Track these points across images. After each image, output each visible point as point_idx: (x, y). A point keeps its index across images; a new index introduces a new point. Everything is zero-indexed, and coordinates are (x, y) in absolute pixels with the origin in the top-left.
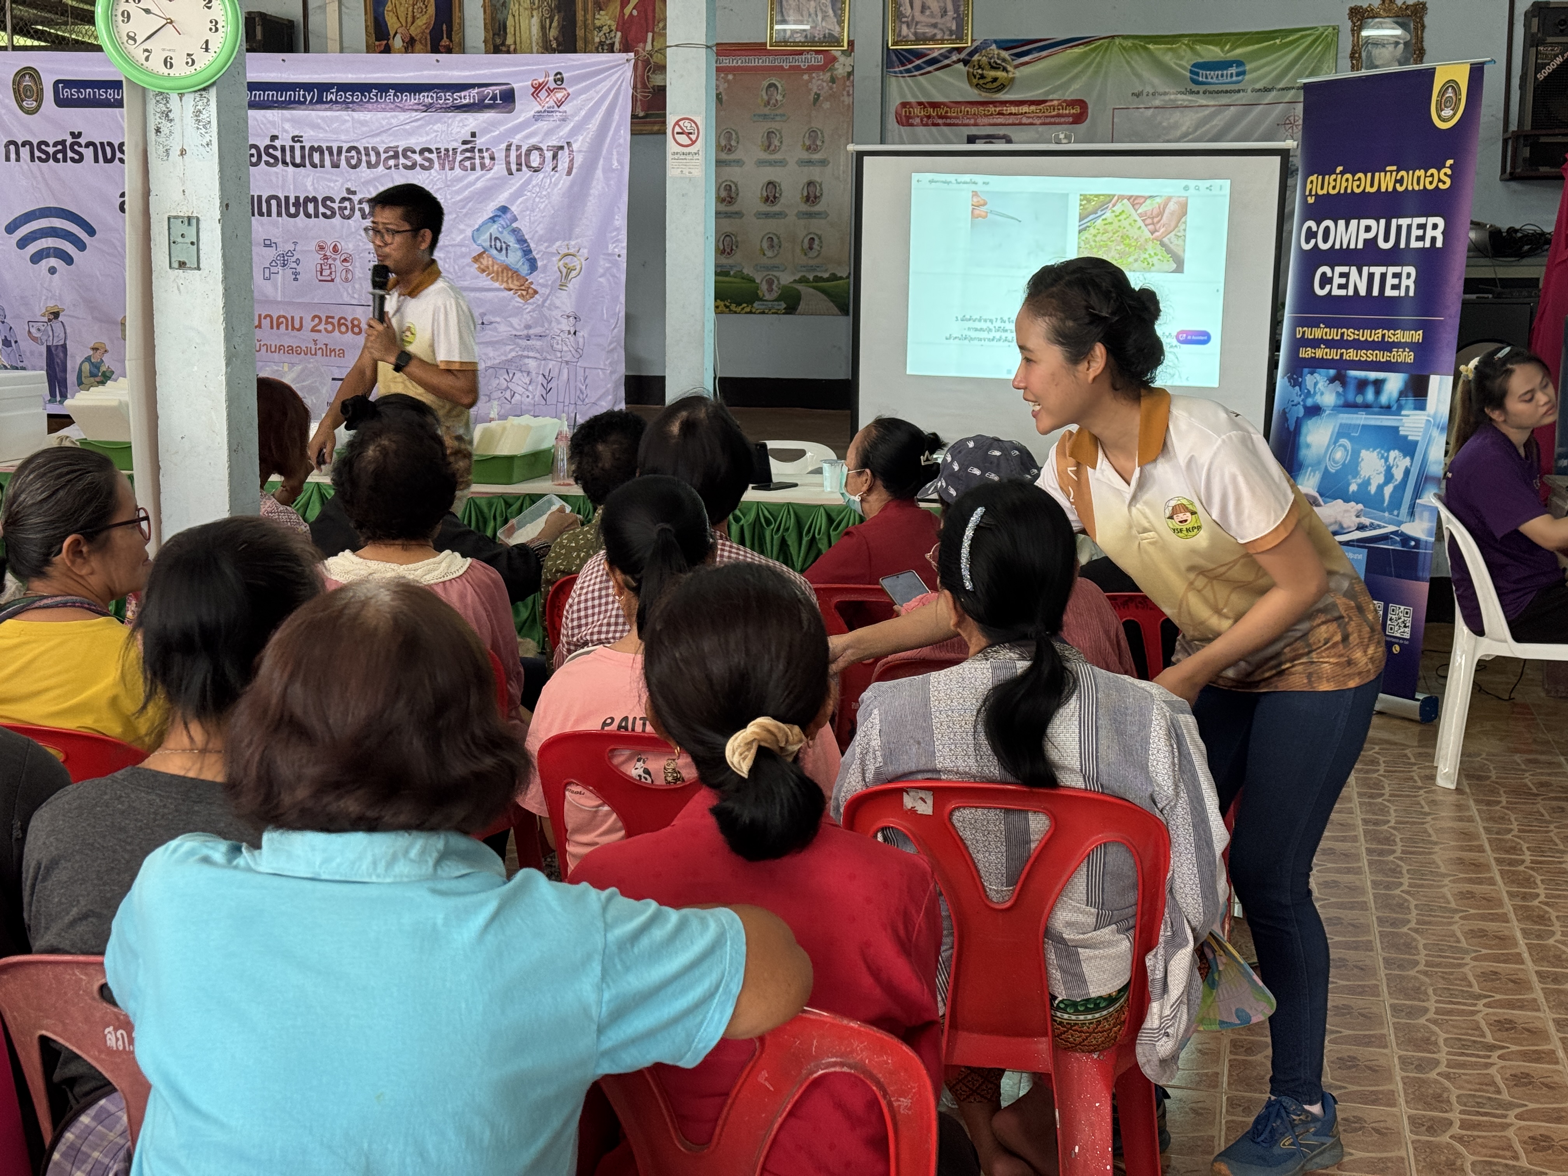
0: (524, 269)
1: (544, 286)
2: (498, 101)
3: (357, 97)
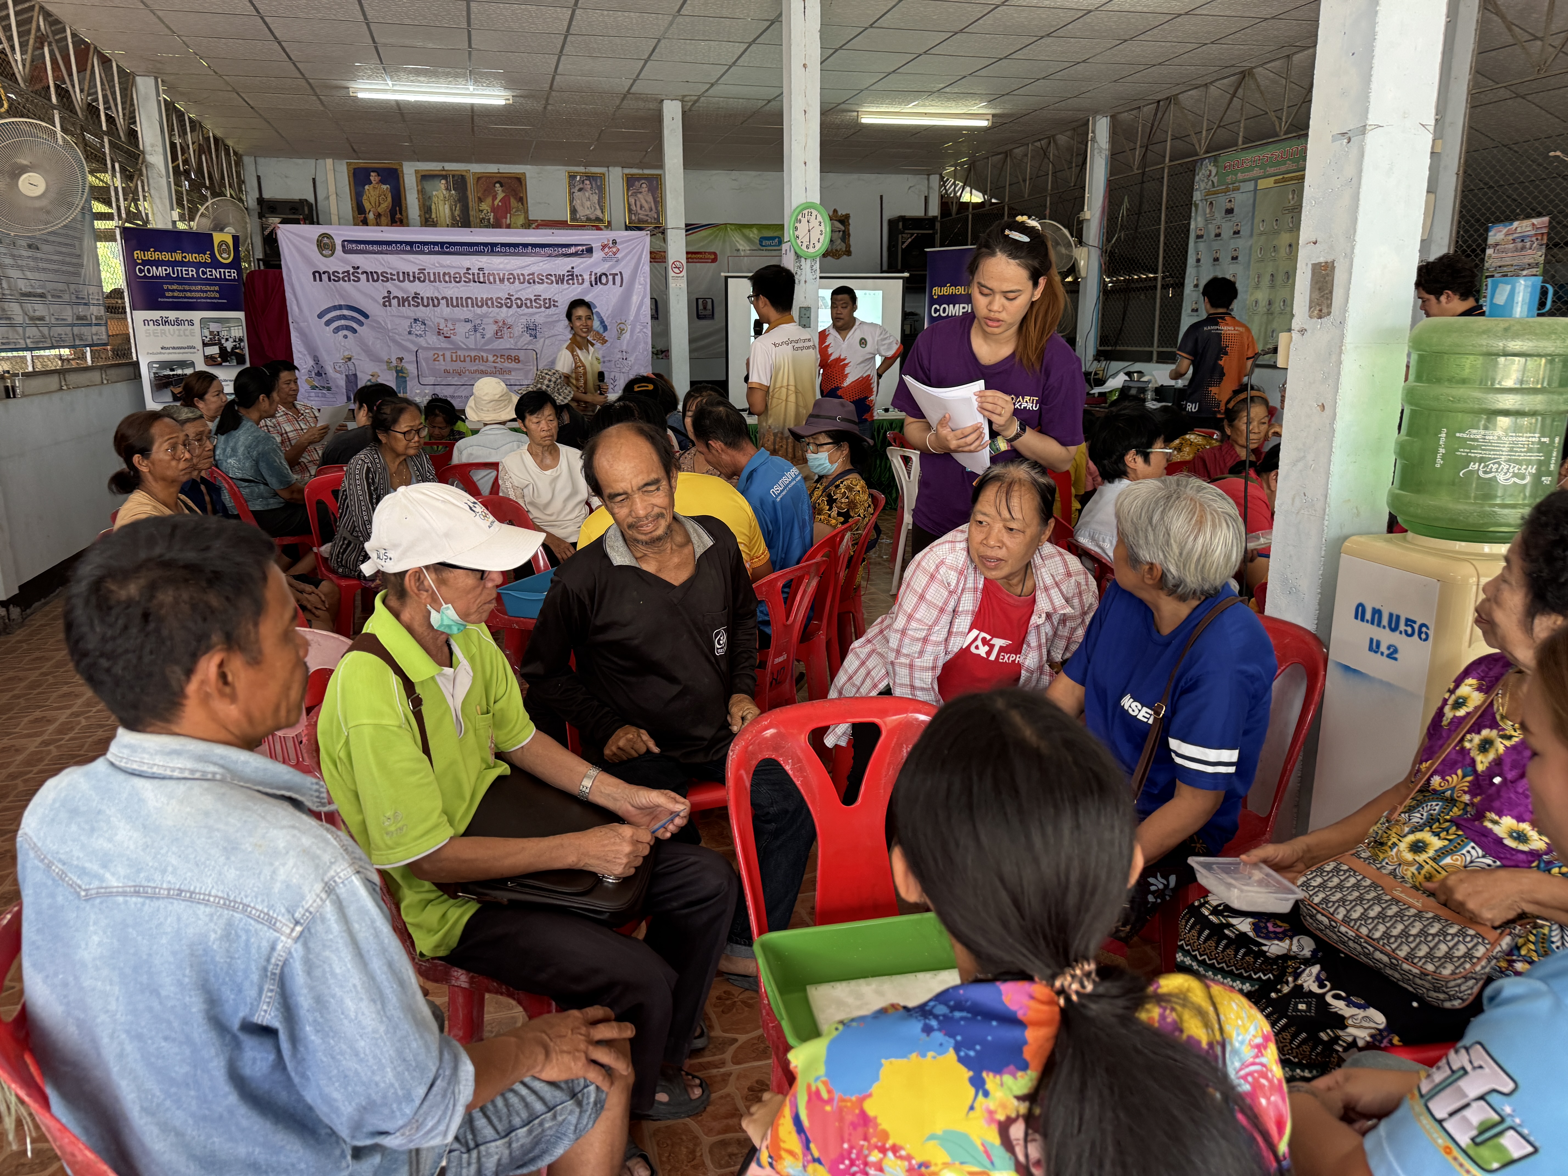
2: (585, 253)
3: (512, 250)
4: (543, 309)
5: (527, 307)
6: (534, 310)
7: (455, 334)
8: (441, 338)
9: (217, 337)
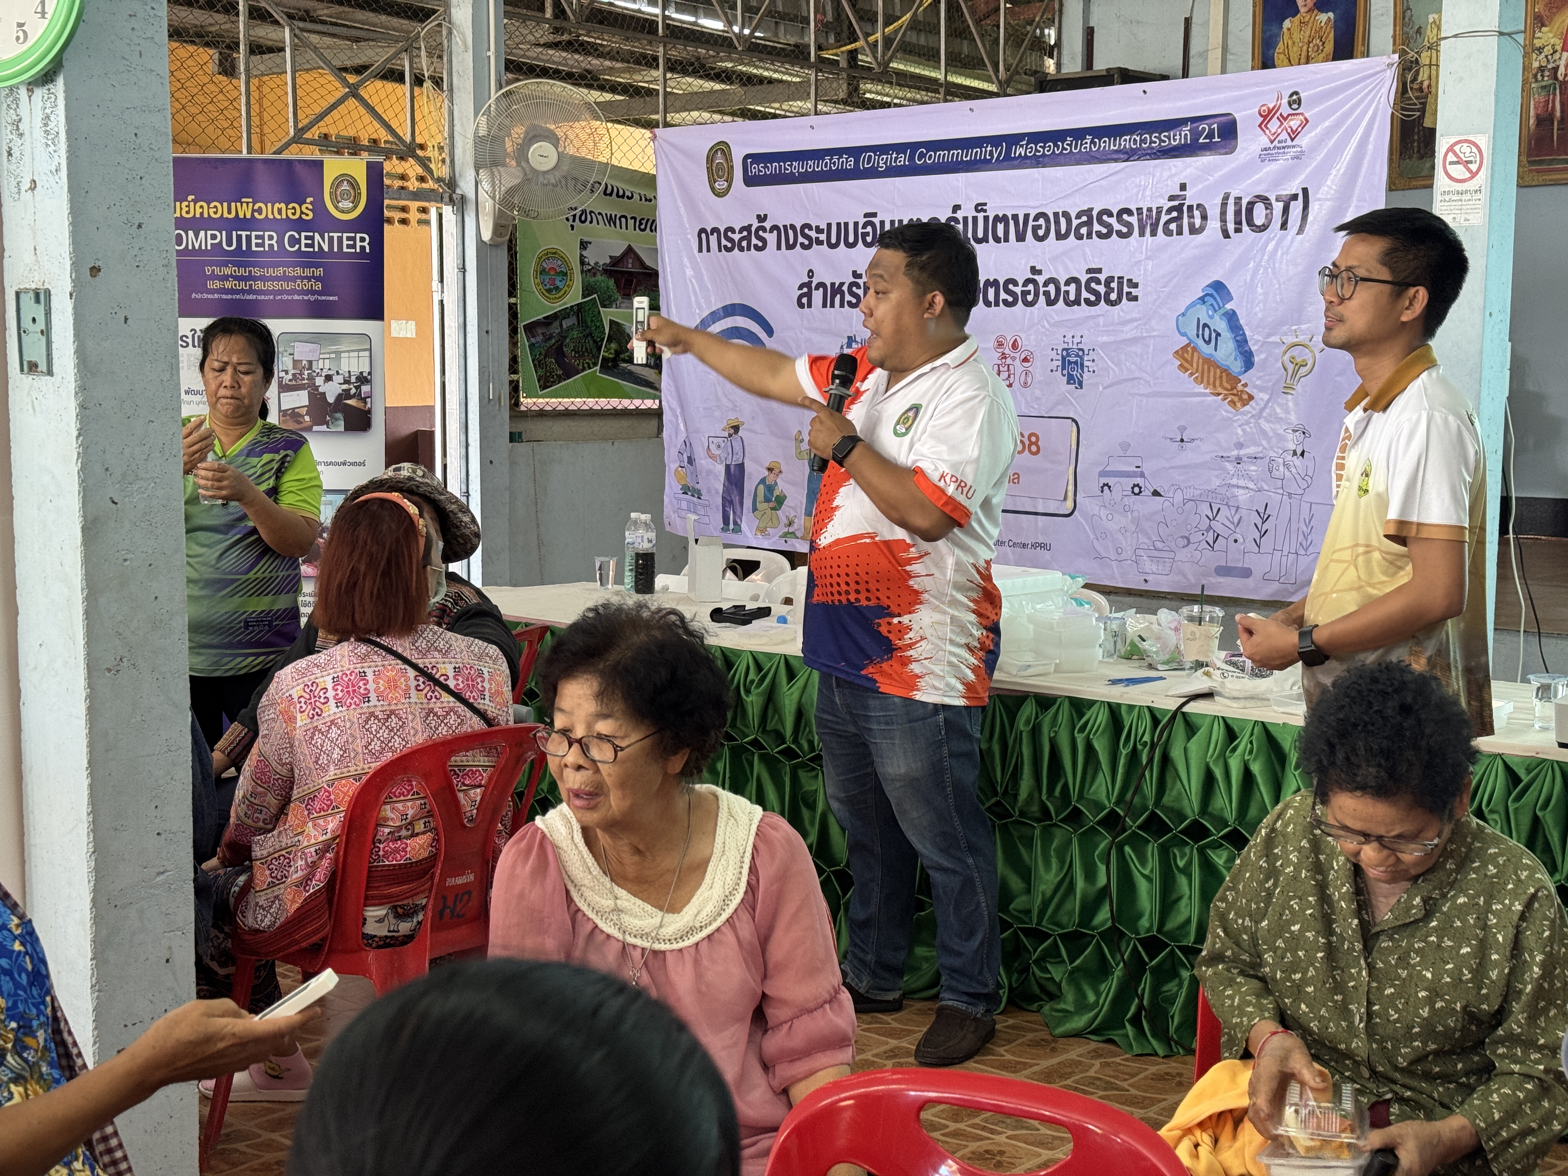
0: (1236, 366)
1: (1261, 389)
2: (1216, 139)
3: (1049, 148)
4: (1103, 306)
5: (1068, 303)
6: (1084, 309)
9: (306, 372)
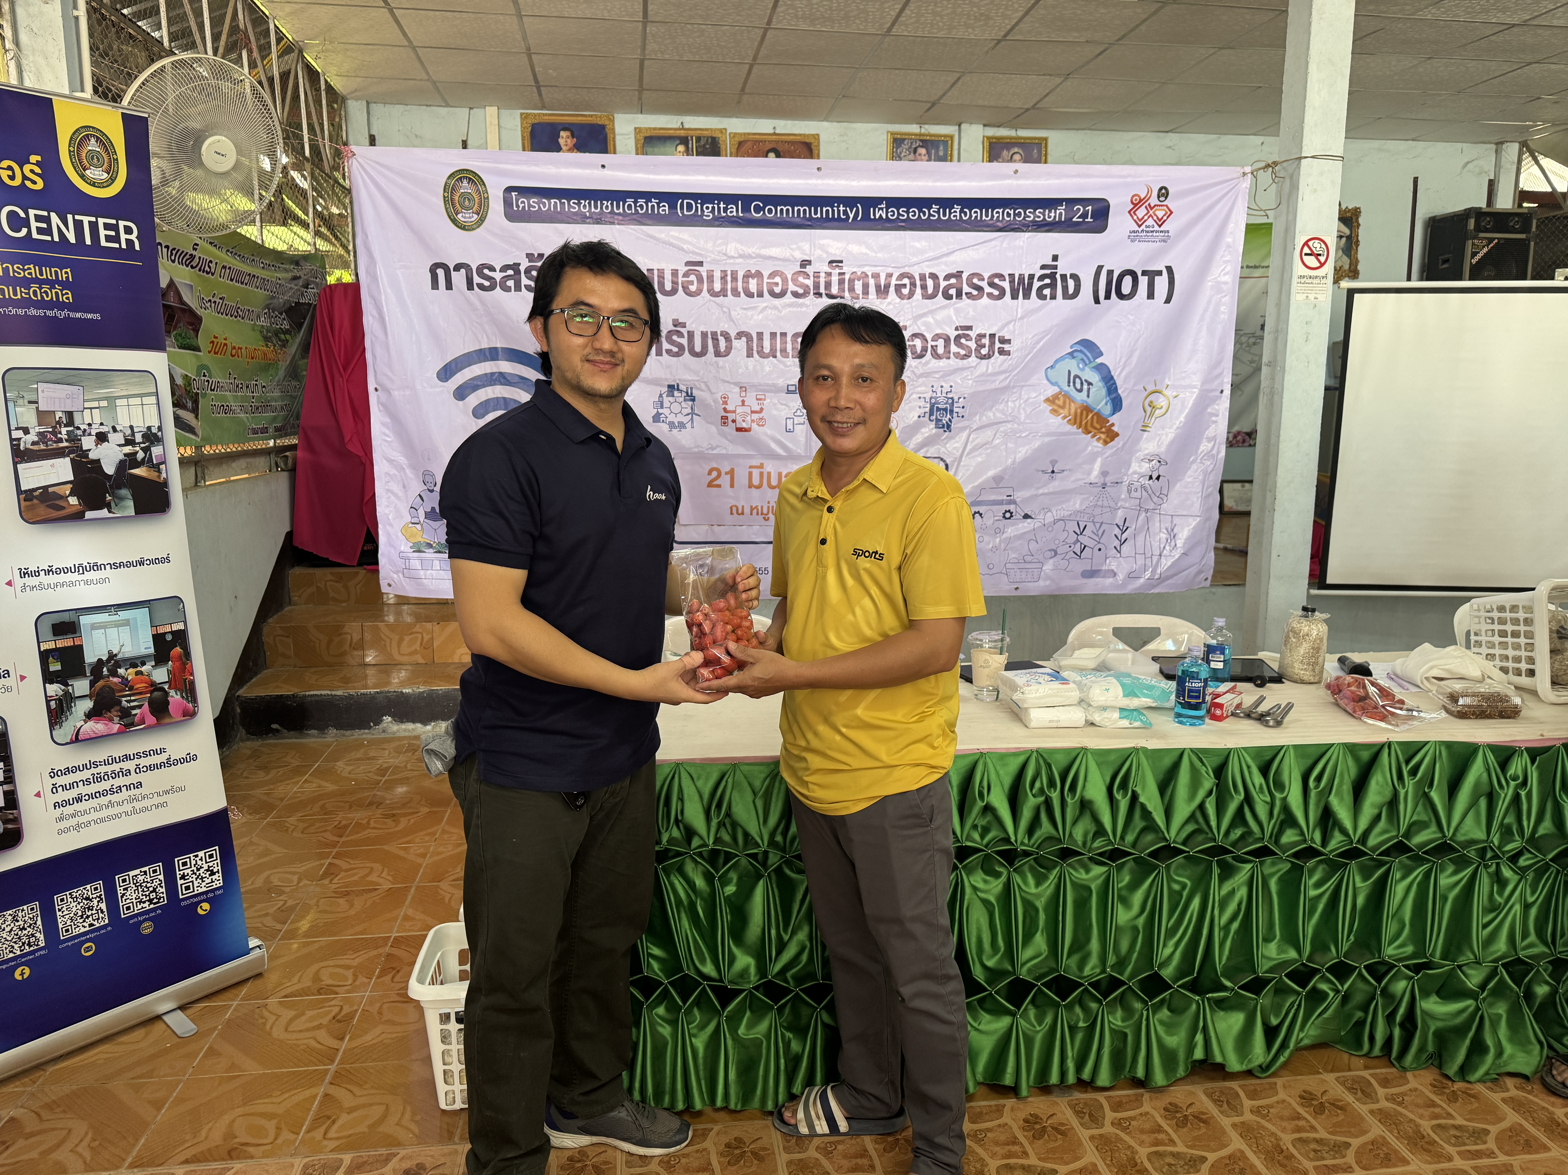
0: (1107, 410)
1: (1126, 428)
2: (1089, 220)
3: (914, 214)
4: (973, 359)
5: (936, 356)
6: (953, 362)
7: (761, 422)
8: (730, 429)
9: (64, 430)
